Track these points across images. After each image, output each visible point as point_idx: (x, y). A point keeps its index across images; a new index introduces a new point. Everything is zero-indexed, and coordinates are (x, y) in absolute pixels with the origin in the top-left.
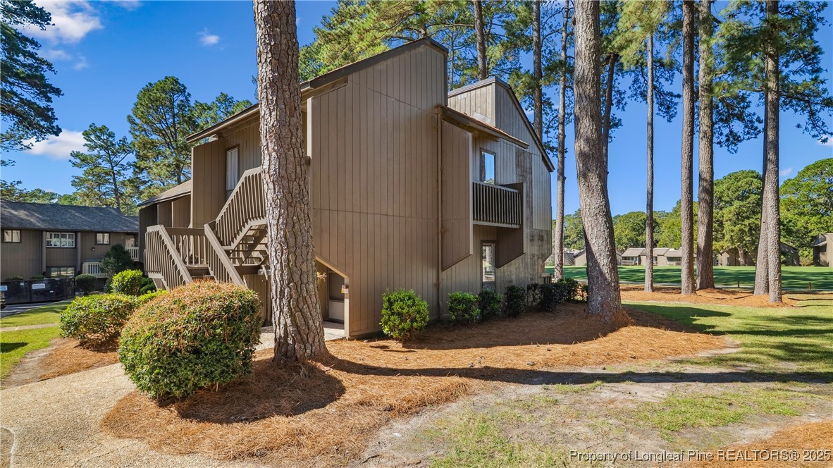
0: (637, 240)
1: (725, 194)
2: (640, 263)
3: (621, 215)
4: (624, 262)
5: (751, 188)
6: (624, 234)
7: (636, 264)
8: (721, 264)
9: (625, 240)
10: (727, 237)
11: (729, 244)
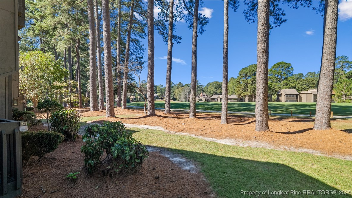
0: (216, 92)
1: (248, 73)
2: (217, 101)
3: (211, 82)
4: (212, 101)
6: (212, 90)
7: (216, 101)
8: (246, 101)
9: (212, 92)
10: (249, 90)
11: (250, 93)
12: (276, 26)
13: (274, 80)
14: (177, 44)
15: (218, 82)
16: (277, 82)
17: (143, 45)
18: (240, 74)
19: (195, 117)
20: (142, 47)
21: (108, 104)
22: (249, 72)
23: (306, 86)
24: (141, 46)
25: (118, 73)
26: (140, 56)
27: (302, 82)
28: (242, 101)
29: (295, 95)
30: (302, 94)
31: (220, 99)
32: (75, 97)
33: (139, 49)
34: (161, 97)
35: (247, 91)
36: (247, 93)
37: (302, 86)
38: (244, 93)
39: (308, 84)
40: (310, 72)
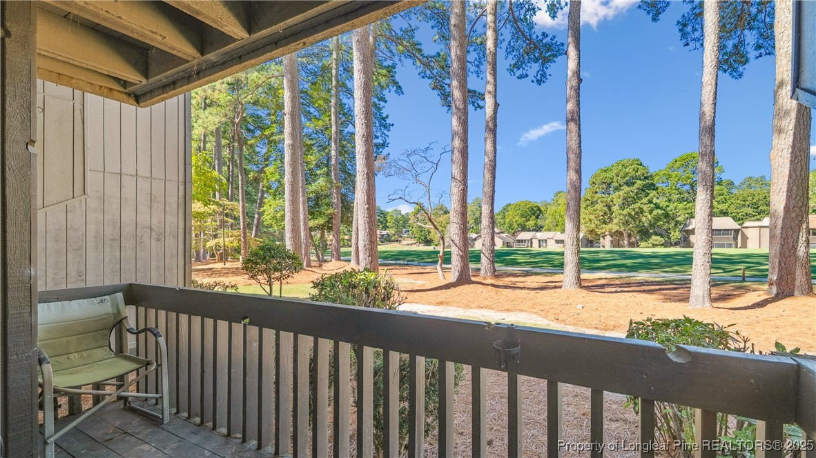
0: (525, 225)
1: (614, 180)
2: (532, 245)
3: (512, 203)
4: (517, 245)
5: (637, 174)
7: (529, 247)
8: (604, 247)
10: (615, 221)
12: (761, 56)
13: (675, 197)
14: (476, 110)
15: (530, 202)
16: (681, 200)
17: (387, 117)
18: (594, 183)
19: (581, 287)
20: (385, 121)
21: (366, 254)
22: (615, 177)
23: (750, 210)
24: (384, 119)
25: (335, 182)
26: (380, 141)
27: (739, 201)
28: (592, 247)
29: (731, 230)
30: (748, 227)
31: (539, 241)
32: (231, 237)
33: (377, 125)
34: (396, 236)
35: (611, 220)
36: (610, 226)
37: (742, 210)
38: (604, 226)
39: (755, 206)
40: (750, 178)
